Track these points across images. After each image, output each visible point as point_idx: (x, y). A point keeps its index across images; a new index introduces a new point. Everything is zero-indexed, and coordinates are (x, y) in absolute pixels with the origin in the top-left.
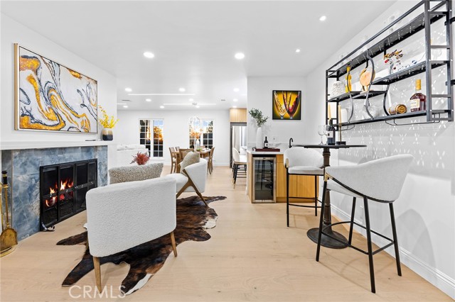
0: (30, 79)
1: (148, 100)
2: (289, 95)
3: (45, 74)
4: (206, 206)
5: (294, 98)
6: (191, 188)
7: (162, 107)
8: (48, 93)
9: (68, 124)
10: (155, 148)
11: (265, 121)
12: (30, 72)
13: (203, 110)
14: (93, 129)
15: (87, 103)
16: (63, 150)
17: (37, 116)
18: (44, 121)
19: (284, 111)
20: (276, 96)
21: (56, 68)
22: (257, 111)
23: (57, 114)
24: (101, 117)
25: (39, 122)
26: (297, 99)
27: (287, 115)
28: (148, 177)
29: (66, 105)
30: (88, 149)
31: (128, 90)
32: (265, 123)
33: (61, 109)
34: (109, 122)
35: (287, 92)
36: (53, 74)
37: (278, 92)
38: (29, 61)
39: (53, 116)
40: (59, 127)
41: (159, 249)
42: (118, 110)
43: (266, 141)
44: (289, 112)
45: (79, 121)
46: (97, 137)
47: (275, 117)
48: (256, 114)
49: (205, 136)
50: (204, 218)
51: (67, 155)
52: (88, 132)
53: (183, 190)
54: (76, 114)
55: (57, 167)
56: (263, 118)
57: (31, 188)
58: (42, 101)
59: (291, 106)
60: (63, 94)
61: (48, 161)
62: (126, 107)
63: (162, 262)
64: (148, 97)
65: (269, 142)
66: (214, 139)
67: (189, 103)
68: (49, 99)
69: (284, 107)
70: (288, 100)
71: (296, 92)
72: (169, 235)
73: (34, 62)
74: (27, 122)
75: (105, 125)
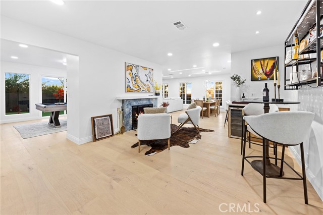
0: (130, 74)
1: (181, 73)
2: (266, 62)
3: (134, 71)
4: (198, 133)
5: (271, 63)
6: (189, 122)
7: (190, 76)
8: (135, 78)
9: (142, 89)
10: (187, 99)
11: (243, 82)
12: (129, 71)
13: (213, 75)
14: (151, 91)
15: (149, 80)
16: (140, 100)
17: (132, 87)
18: (134, 89)
19: (261, 74)
20: (254, 64)
21: (138, 68)
22: (237, 76)
23: (138, 85)
24: (155, 85)
25: (132, 89)
26: (274, 63)
27: (265, 77)
28: (158, 113)
29: (141, 81)
30: (149, 99)
31: (169, 70)
32: (244, 84)
33: (140, 84)
34: (158, 87)
35: (264, 59)
36: (137, 70)
37: (256, 60)
38: (129, 67)
39: (137, 86)
40: (139, 90)
41: (165, 145)
42: (163, 80)
43: (244, 97)
44: (266, 74)
45: (146, 88)
46: (154, 94)
47: (253, 79)
48: (236, 78)
49: (217, 92)
50: (193, 138)
51: (141, 102)
52: (149, 92)
53: (186, 122)
54: (145, 85)
55: (138, 106)
56: (241, 80)
57: (129, 114)
58: (133, 81)
59: (268, 70)
60: (140, 77)
61: (135, 104)
62: (172, 77)
63: (163, 150)
64: (180, 72)
65: (246, 97)
66: (223, 94)
67: (203, 72)
68: (135, 80)
69: (261, 71)
70: (265, 65)
71: (273, 58)
72: (167, 139)
73: (131, 67)
74: (129, 89)
75: (157, 88)
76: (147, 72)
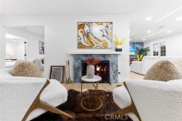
0: (82, 32)
8: (87, 35)
9: (96, 45)
12: (81, 29)
15: (106, 34)
18: (86, 45)
21: (91, 24)
23: (91, 42)
25: (84, 45)
29: (95, 38)
33: (93, 40)
34: (120, 42)
36: (90, 27)
38: (81, 26)
39: (89, 43)
40: (91, 47)
45: (101, 43)
52: (106, 48)
54: (100, 41)
58: (85, 38)
68: (88, 37)
73: (83, 26)
74: (80, 46)
75: (117, 43)
76: (103, 27)
